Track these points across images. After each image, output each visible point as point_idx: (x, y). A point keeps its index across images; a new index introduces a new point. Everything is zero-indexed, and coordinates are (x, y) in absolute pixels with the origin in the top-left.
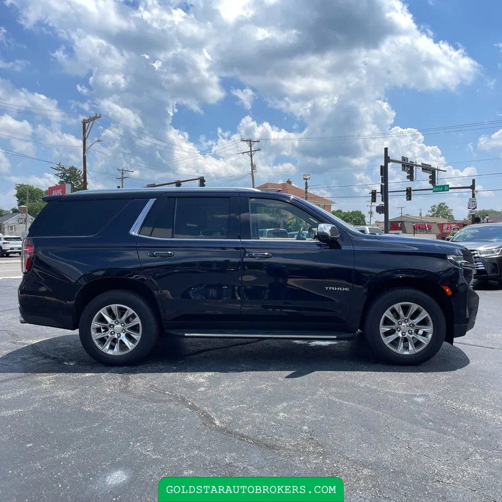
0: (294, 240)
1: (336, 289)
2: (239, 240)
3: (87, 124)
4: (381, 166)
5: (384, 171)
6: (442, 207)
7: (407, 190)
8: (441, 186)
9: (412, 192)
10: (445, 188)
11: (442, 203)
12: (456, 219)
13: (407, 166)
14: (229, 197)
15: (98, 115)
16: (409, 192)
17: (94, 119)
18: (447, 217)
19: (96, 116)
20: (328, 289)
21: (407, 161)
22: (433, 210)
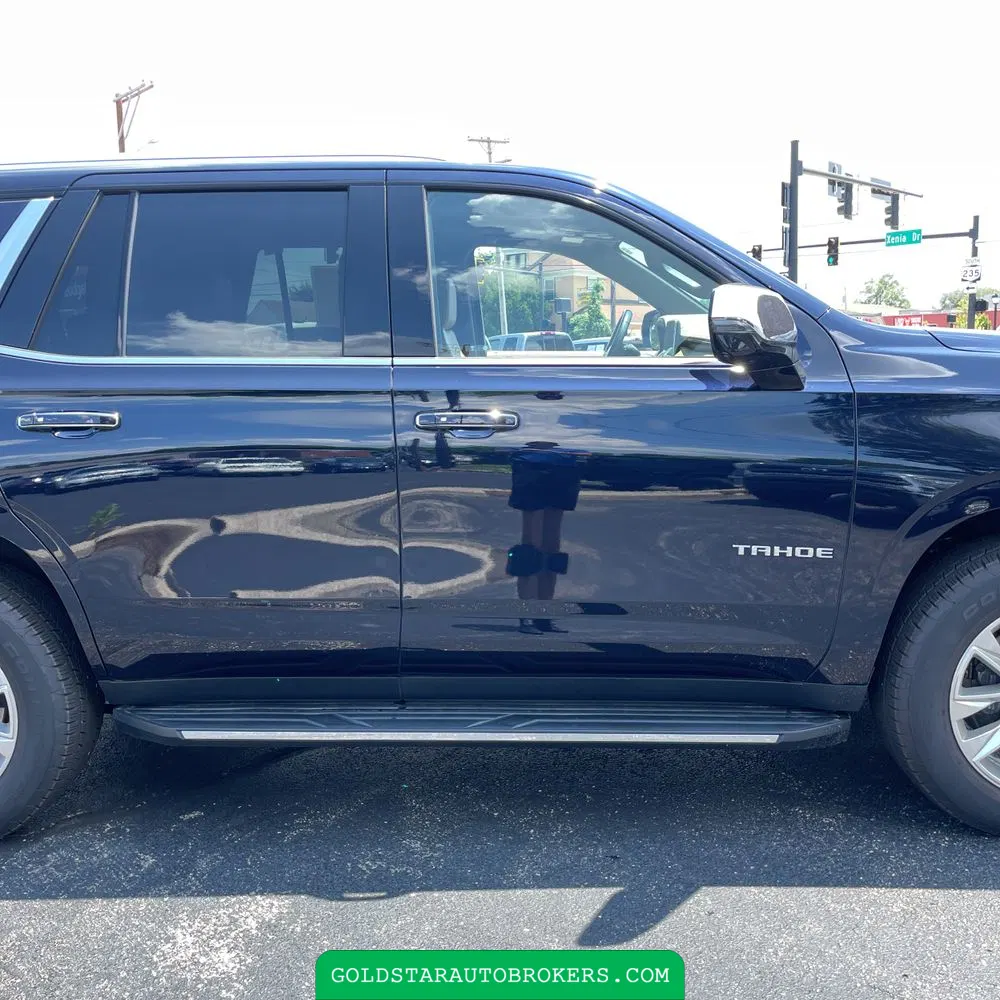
0: (596, 356)
1: (777, 551)
2: (387, 361)
3: (124, 106)
4: (783, 184)
5: (789, 194)
6: (886, 284)
7: (830, 243)
8: (904, 233)
9: (840, 248)
10: (912, 237)
11: (887, 276)
12: (912, 307)
13: (840, 184)
14: (344, 188)
15: (148, 85)
16: (833, 247)
17: (140, 93)
18: (898, 303)
19: (143, 86)
20: (748, 551)
21: (840, 172)
22: (869, 291)
